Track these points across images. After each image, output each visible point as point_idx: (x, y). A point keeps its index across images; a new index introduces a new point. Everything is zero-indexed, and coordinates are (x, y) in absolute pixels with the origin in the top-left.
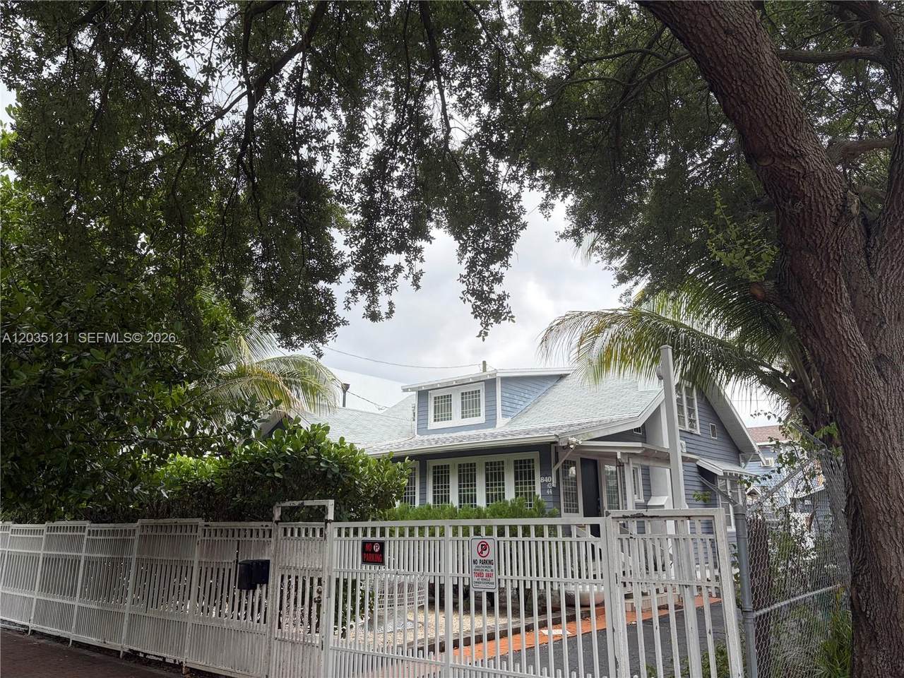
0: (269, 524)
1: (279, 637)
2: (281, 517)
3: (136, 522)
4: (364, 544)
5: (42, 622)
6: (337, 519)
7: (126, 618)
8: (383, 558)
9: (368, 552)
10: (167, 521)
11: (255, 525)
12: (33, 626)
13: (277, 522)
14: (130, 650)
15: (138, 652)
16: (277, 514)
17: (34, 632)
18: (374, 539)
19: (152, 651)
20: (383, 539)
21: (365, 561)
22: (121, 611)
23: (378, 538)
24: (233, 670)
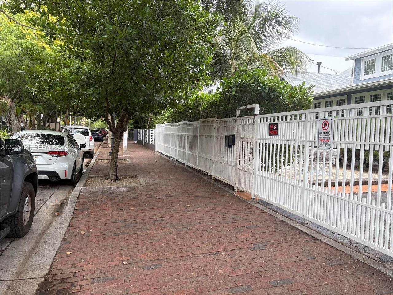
0: (235, 118)
1: (239, 168)
2: (240, 115)
3: (198, 121)
4: (270, 125)
5: (179, 158)
6: (260, 114)
7: (198, 158)
8: (277, 132)
9: (272, 130)
10: (206, 119)
11: (231, 119)
12: (178, 159)
13: (238, 117)
14: (199, 169)
15: (201, 170)
16: (238, 113)
17: (178, 161)
18: (274, 123)
19: (205, 170)
20: (278, 122)
21: (270, 134)
22: (196, 155)
23: (276, 122)
24: (225, 180)
